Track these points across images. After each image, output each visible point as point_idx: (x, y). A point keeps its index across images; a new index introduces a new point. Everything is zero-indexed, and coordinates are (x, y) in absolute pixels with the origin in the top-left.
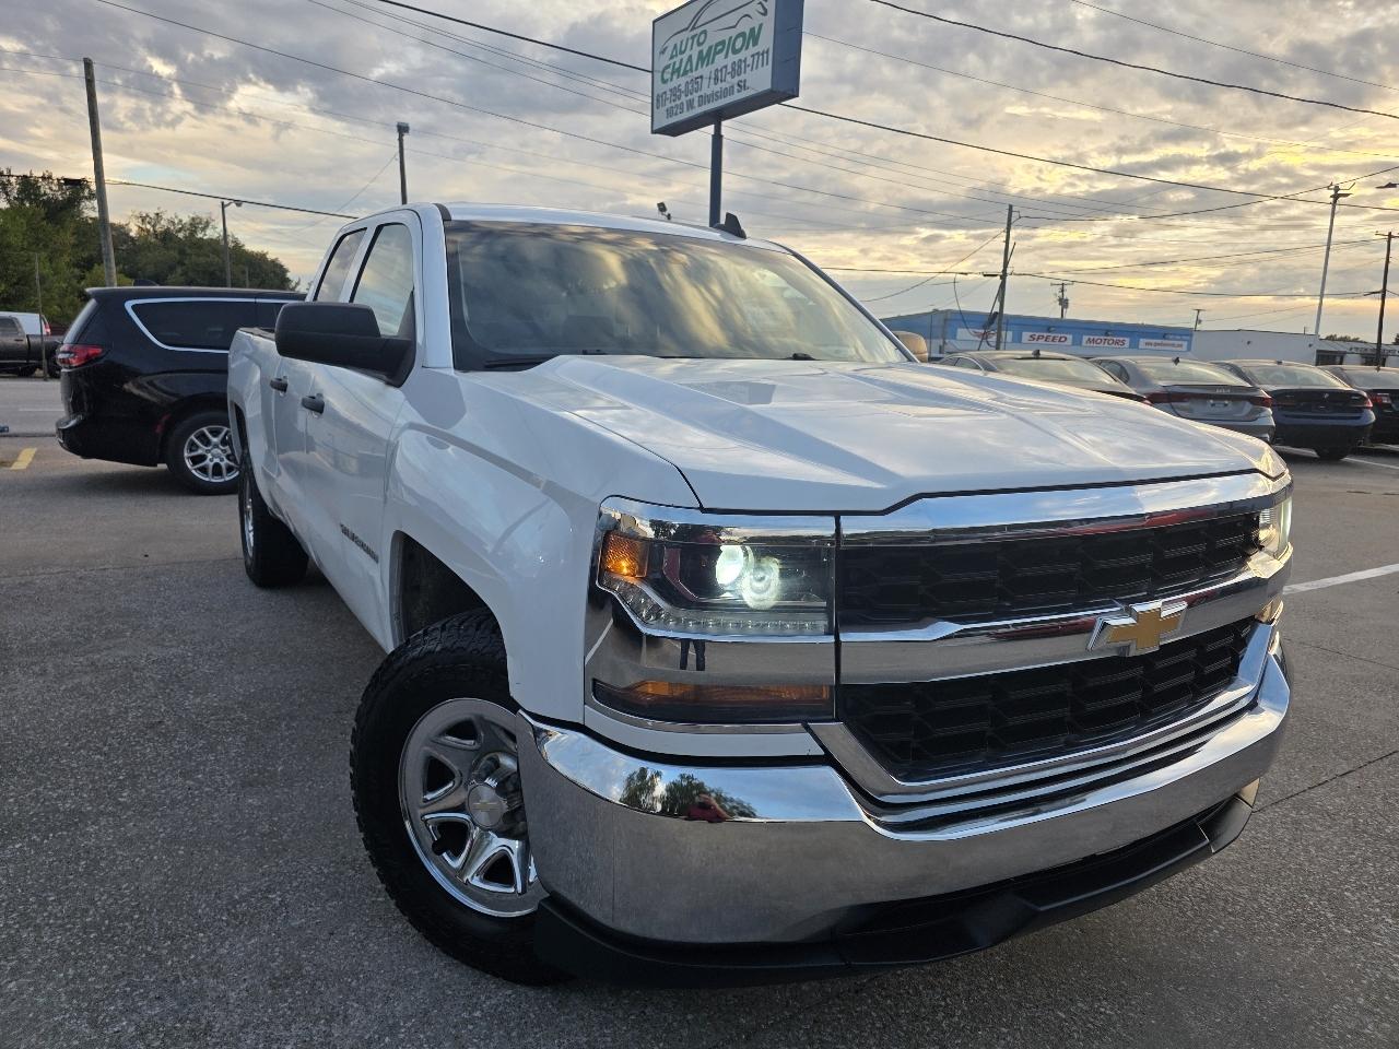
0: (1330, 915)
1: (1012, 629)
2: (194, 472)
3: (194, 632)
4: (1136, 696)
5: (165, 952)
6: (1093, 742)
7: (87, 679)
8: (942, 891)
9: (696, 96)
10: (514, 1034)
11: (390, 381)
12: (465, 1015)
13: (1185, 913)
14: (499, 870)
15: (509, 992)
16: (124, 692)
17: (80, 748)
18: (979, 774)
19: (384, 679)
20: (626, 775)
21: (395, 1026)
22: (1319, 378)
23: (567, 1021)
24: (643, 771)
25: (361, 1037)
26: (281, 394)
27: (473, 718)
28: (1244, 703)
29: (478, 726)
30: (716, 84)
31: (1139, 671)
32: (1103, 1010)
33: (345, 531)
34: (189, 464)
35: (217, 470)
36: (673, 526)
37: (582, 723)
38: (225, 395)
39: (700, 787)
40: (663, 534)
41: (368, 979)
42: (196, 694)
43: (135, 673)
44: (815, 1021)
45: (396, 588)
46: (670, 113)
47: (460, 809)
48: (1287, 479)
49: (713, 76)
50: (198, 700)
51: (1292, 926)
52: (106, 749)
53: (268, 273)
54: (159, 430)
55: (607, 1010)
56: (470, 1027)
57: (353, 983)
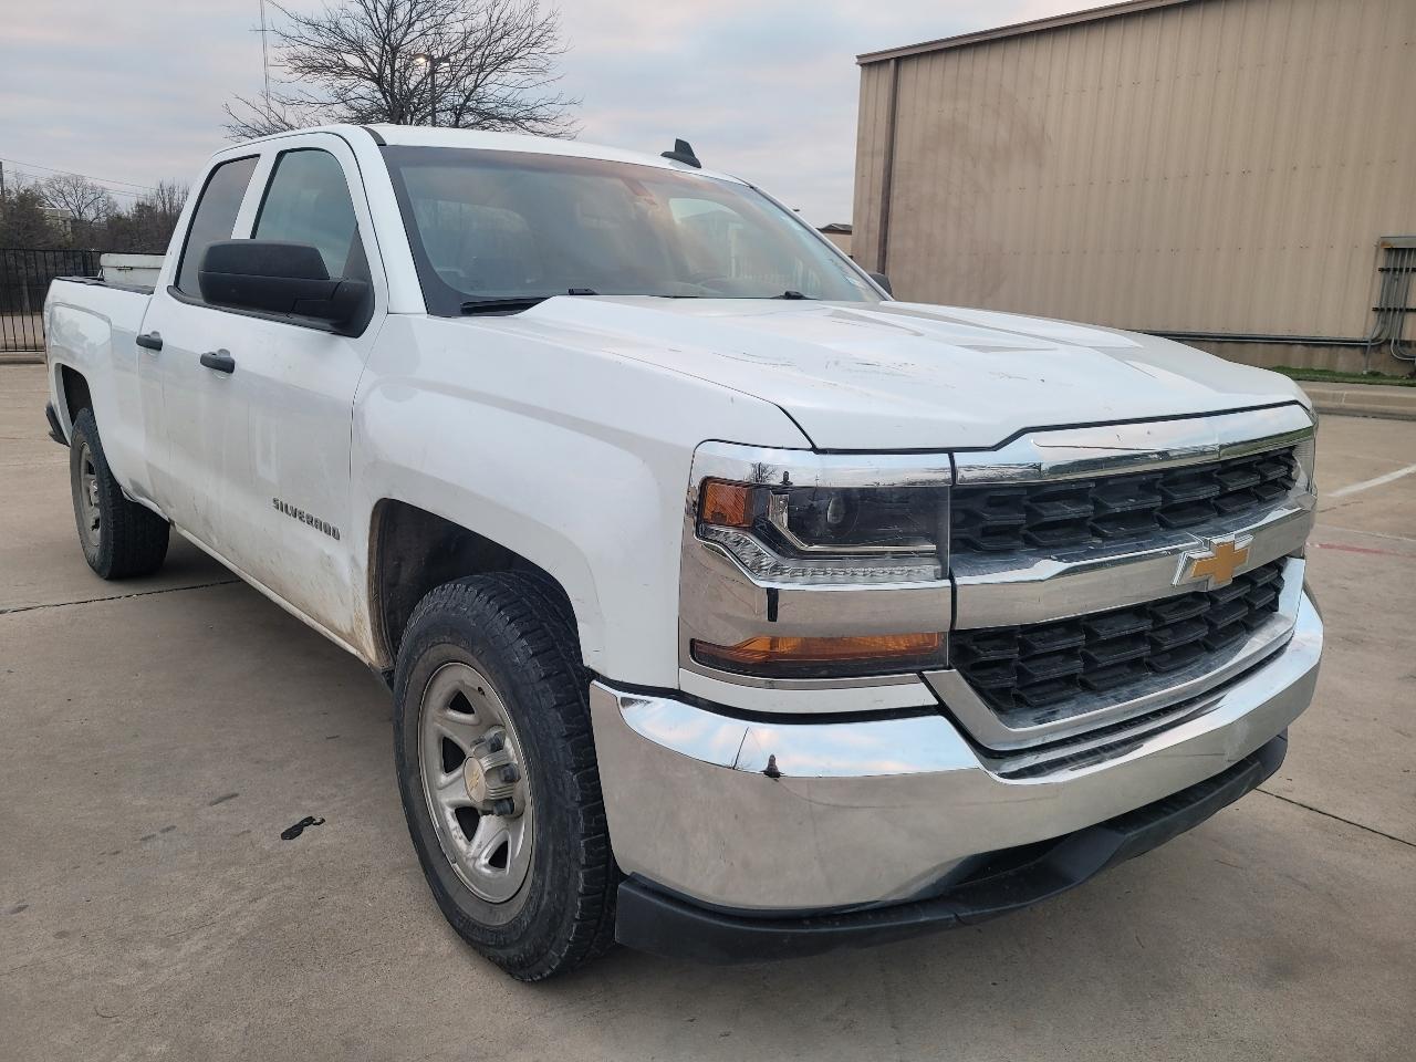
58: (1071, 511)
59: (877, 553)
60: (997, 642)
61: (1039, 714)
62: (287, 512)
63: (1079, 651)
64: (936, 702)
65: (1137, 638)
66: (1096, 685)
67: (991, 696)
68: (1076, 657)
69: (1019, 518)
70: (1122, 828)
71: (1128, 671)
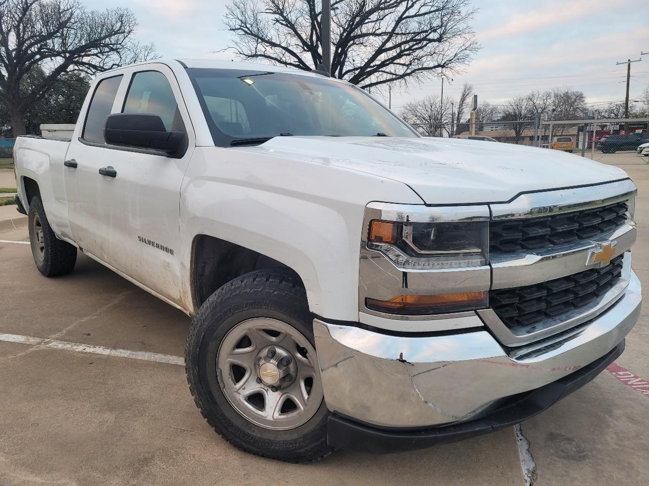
58: (541, 231)
59: (456, 254)
60: (508, 295)
61: (528, 328)
62: (145, 242)
63: (543, 298)
64: (483, 325)
65: (567, 291)
66: (551, 314)
67: (506, 321)
68: (542, 301)
69: (518, 235)
70: (565, 382)
71: (564, 307)
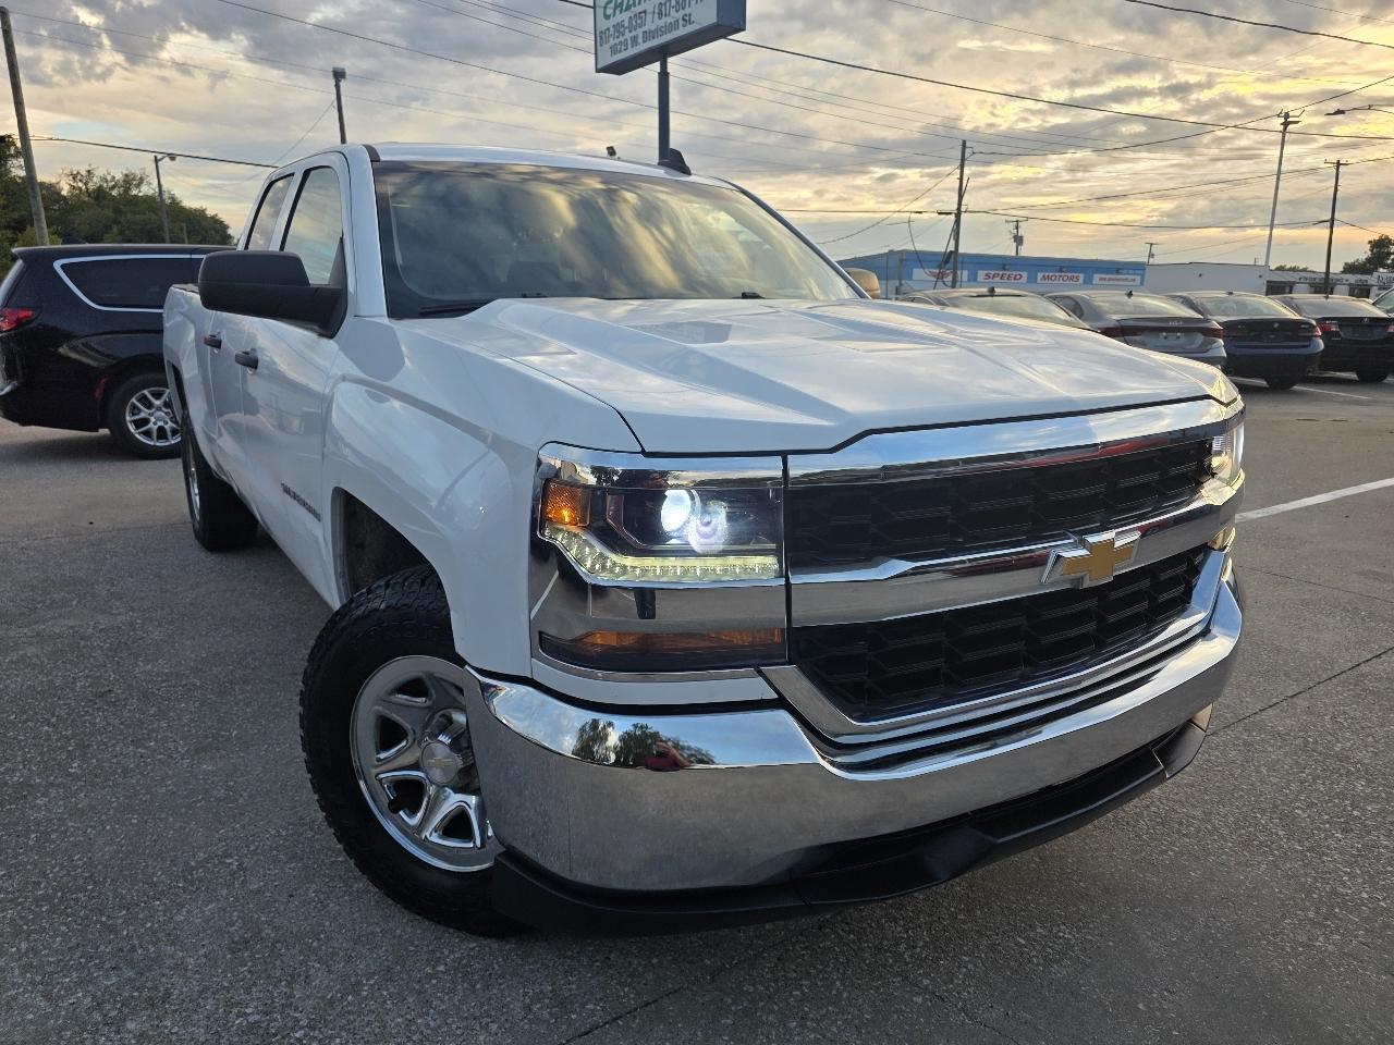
0: (1281, 833)
1: (967, 565)
2: (137, 436)
3: (142, 599)
4: (1090, 627)
5: (120, 921)
6: (1046, 675)
7: (31, 651)
8: (900, 828)
9: (640, 31)
10: (478, 986)
11: (324, 333)
12: (429, 970)
13: (1140, 837)
14: (457, 825)
15: (474, 945)
16: (71, 662)
17: (27, 720)
18: (934, 711)
19: (330, 639)
20: (578, 725)
21: (359, 983)
22: (1269, 307)
23: (532, 971)
24: (595, 723)
25: (323, 997)
26: (216, 351)
27: (421, 674)
28: (1197, 630)
29: (428, 684)
30: (660, 19)
31: (1092, 603)
32: (1061, 934)
33: (287, 490)
34: (132, 428)
35: (162, 433)
36: (616, 472)
37: (530, 676)
38: (162, 355)
39: (655, 736)
40: (606, 481)
41: (329, 939)
42: (147, 662)
43: (82, 643)
44: (779, 959)
45: (340, 545)
46: (614, 50)
47: (416, 766)
48: (1240, 404)
49: (657, 11)
50: (149, 667)
51: (1245, 845)
52: (54, 720)
53: (207, 228)
54: (98, 393)
55: (572, 958)
56: (434, 981)
57: (315, 944)
